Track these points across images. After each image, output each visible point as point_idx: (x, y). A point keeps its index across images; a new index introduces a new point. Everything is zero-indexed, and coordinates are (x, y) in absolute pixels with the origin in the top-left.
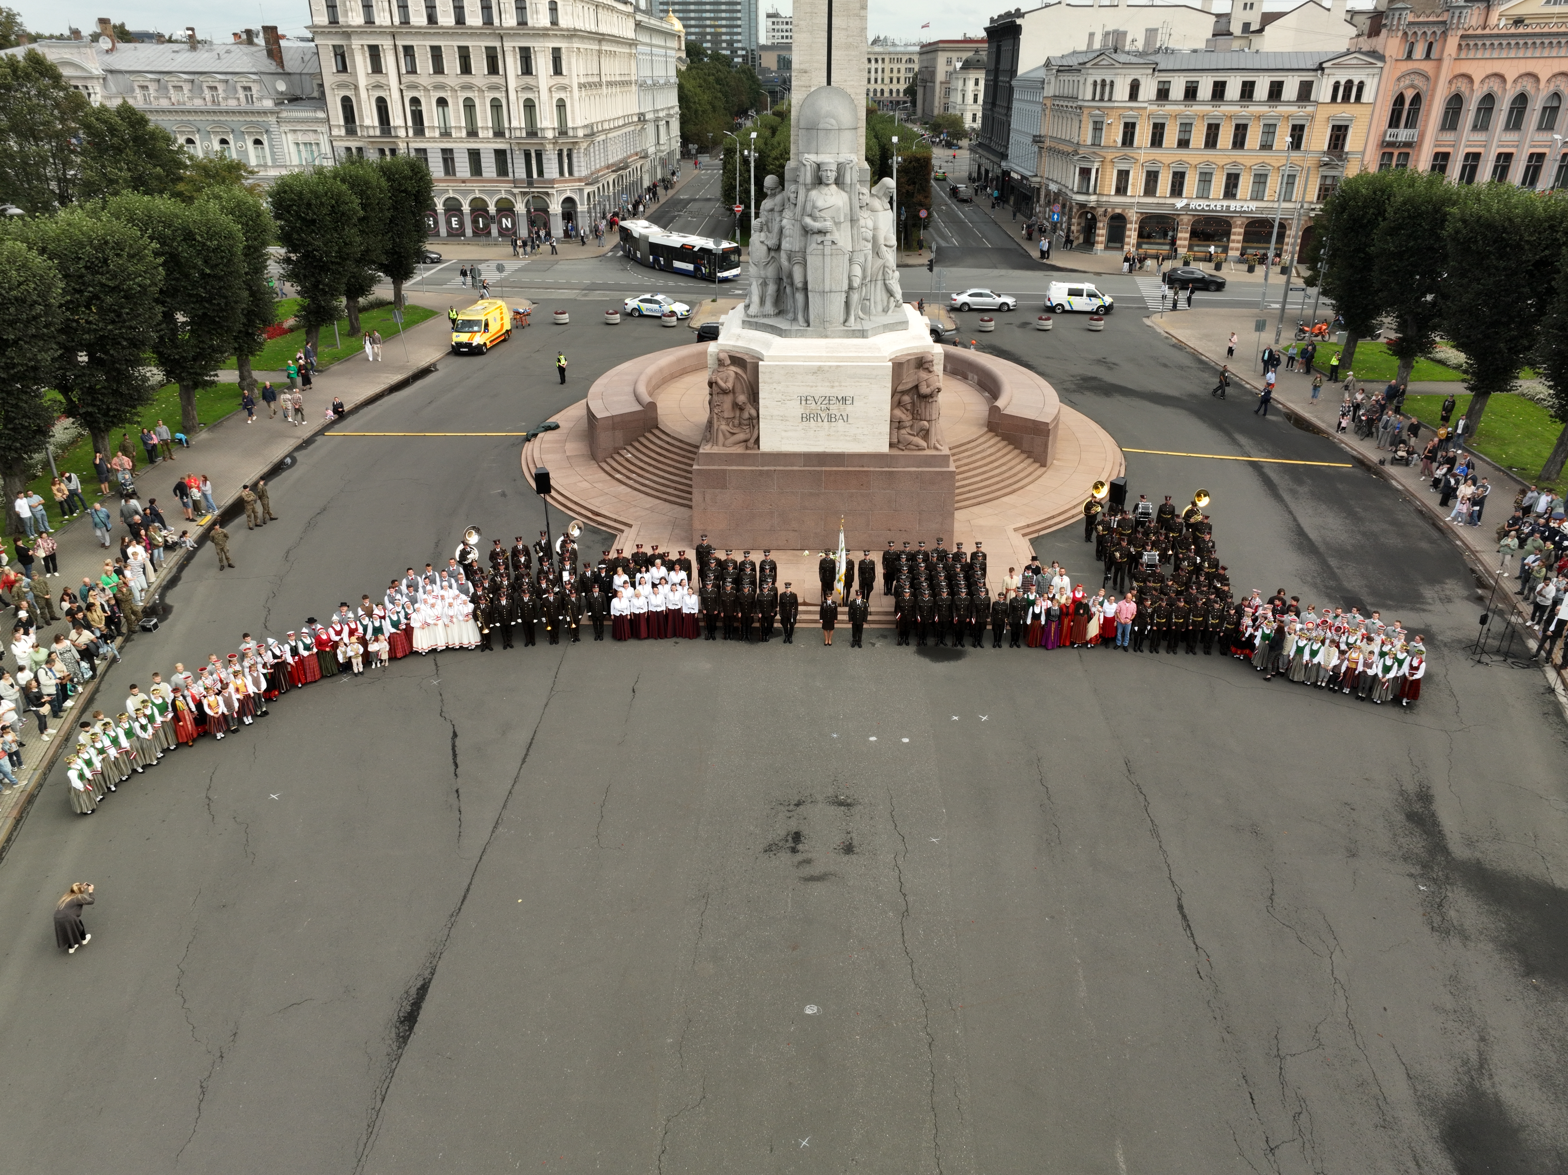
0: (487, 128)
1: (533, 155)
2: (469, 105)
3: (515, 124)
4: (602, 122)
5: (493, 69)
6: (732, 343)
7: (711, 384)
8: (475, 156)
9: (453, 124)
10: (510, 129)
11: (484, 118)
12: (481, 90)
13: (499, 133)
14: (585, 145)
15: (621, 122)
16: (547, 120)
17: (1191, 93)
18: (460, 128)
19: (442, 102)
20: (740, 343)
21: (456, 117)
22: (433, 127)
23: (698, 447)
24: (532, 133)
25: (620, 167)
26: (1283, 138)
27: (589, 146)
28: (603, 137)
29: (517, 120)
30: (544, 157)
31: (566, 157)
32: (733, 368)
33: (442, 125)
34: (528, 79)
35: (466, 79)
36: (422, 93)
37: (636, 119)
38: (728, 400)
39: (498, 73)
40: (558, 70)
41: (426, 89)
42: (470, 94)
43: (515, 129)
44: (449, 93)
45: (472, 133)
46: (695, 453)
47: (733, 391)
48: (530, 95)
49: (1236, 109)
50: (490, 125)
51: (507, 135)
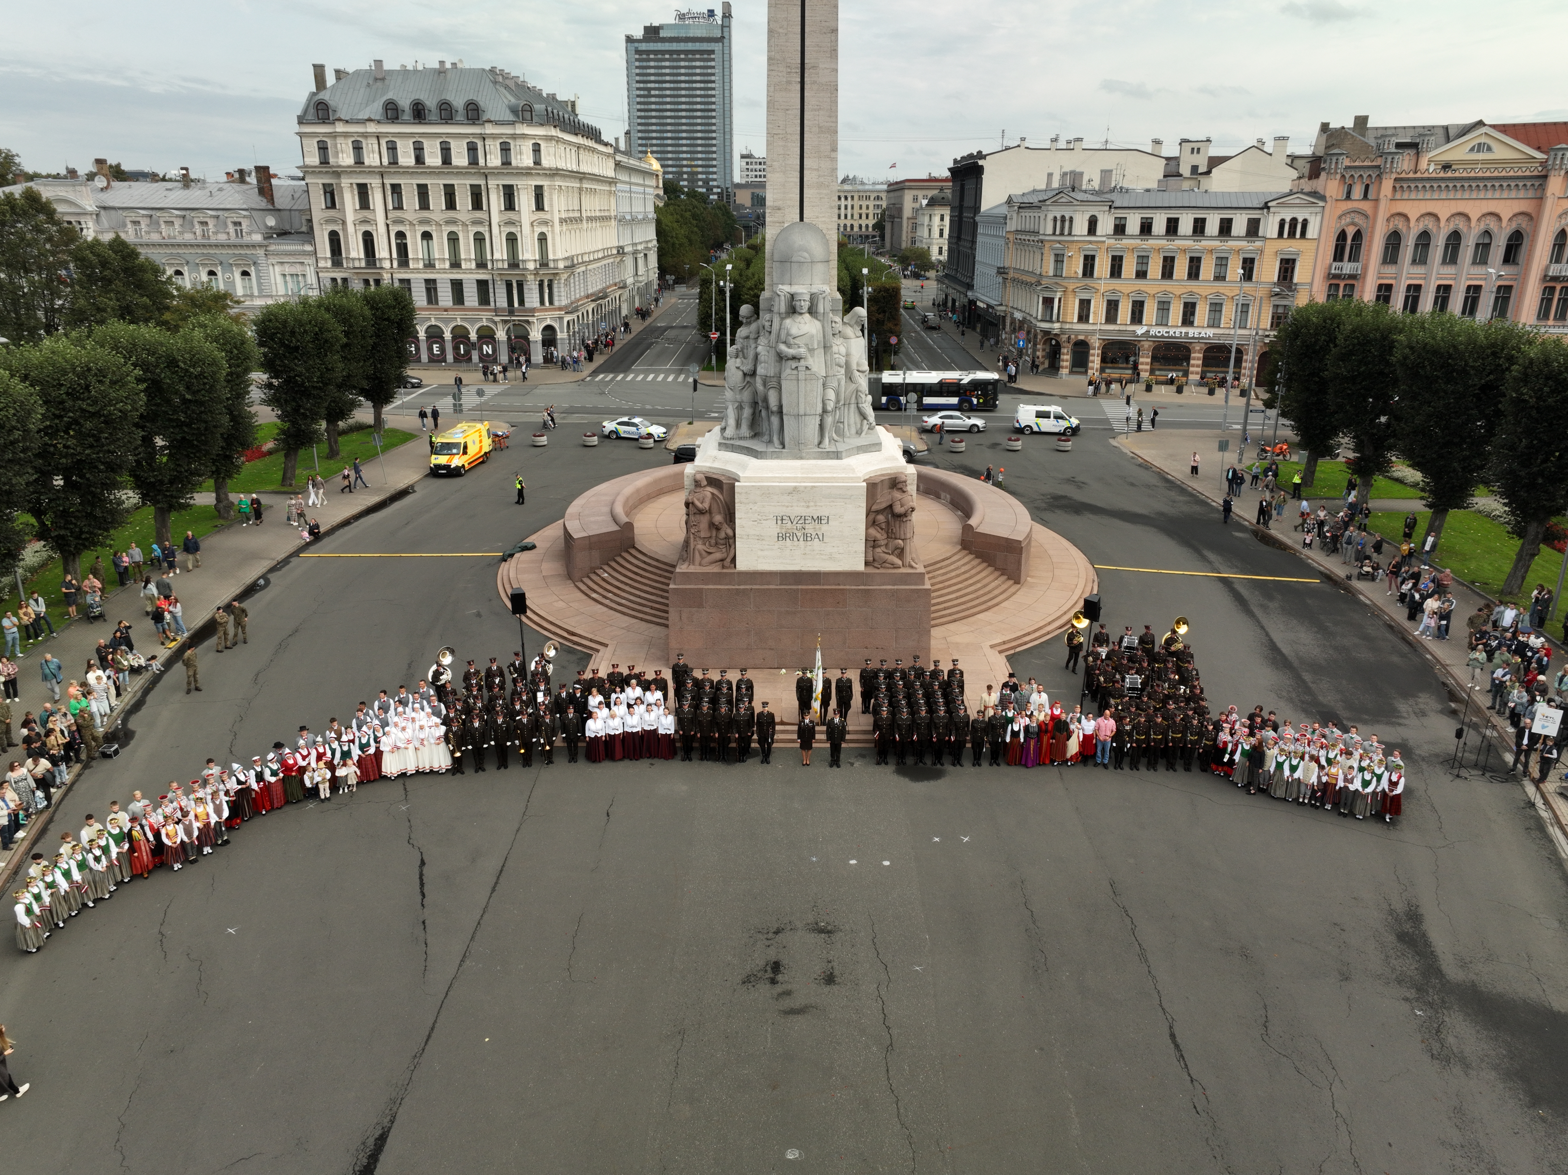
0: (470, 260)
1: (514, 285)
2: (453, 239)
3: (497, 256)
4: (582, 255)
5: (477, 204)
6: (708, 464)
7: (687, 505)
8: (457, 287)
9: (437, 256)
10: (492, 261)
11: (467, 250)
12: (464, 225)
13: (481, 265)
14: (566, 276)
15: (600, 255)
16: (529, 253)
17: (1146, 228)
18: (444, 259)
19: (427, 236)
20: (717, 465)
21: (440, 249)
22: (418, 259)
23: (674, 566)
24: (514, 264)
25: (600, 296)
26: (1235, 270)
27: (569, 277)
28: (583, 269)
29: (500, 252)
30: (525, 287)
31: (547, 287)
32: (709, 489)
33: (426, 257)
34: (511, 215)
35: (451, 214)
36: (408, 227)
37: (615, 252)
38: (704, 521)
39: (481, 209)
40: (540, 206)
41: (411, 224)
42: (454, 228)
43: (497, 261)
44: (434, 228)
45: (456, 264)
46: (672, 572)
47: (710, 511)
48: (513, 229)
49: (1189, 243)
50: (473, 257)
51: (490, 266)
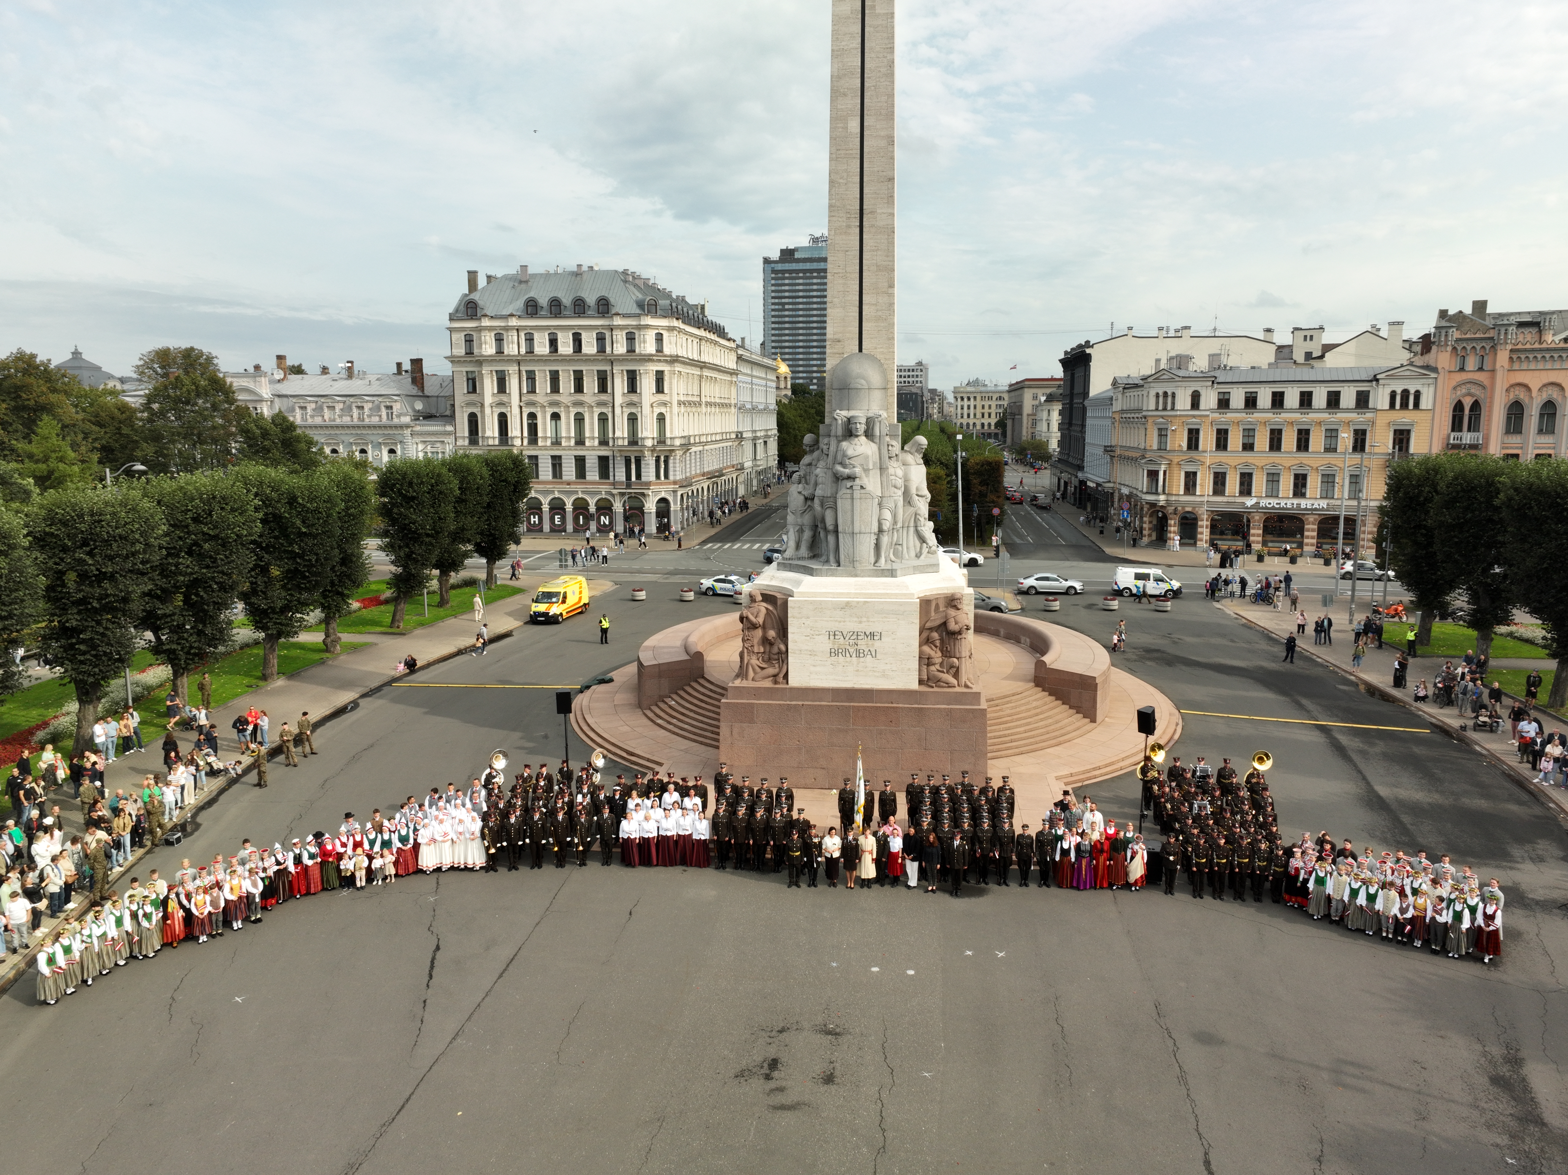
0: (593, 437)
1: (633, 460)
2: (579, 419)
3: (618, 434)
4: (700, 436)
5: (603, 388)
7: (742, 620)
8: (580, 462)
9: (564, 435)
10: (614, 439)
11: (592, 429)
12: (590, 406)
13: (604, 442)
14: (681, 453)
15: (718, 438)
16: (648, 430)
17: (1251, 402)
18: (570, 438)
19: (555, 416)
20: (774, 583)
21: (567, 428)
22: (546, 437)
24: (634, 441)
25: (716, 475)
27: (685, 453)
28: (700, 448)
29: (621, 431)
30: (643, 462)
31: (663, 462)
32: (764, 604)
33: (554, 435)
34: (633, 396)
35: (579, 397)
36: (539, 409)
37: (733, 436)
38: (758, 635)
39: (607, 391)
40: (660, 389)
41: (542, 405)
42: (580, 410)
43: (618, 438)
44: (563, 409)
45: (580, 442)
47: (763, 626)
48: (633, 411)
49: (1296, 416)
50: (596, 435)
51: (611, 444)
